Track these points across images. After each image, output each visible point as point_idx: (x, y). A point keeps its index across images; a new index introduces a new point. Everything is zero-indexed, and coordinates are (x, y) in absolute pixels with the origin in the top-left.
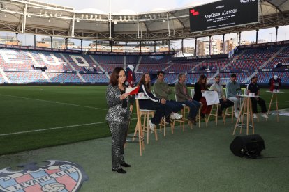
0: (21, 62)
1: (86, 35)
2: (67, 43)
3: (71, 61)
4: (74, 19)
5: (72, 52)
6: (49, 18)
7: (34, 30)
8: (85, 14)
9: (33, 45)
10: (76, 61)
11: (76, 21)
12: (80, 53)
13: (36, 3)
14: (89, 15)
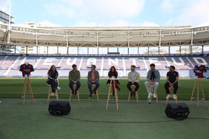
0: (160, 64)
1: (204, 42)
2: (191, 50)
3: (193, 61)
4: (192, 33)
5: (195, 55)
6: (175, 35)
7: (168, 44)
8: (200, 28)
9: (168, 53)
10: (197, 62)
11: (193, 34)
12: (202, 55)
13: (166, 27)
14: (204, 28)
